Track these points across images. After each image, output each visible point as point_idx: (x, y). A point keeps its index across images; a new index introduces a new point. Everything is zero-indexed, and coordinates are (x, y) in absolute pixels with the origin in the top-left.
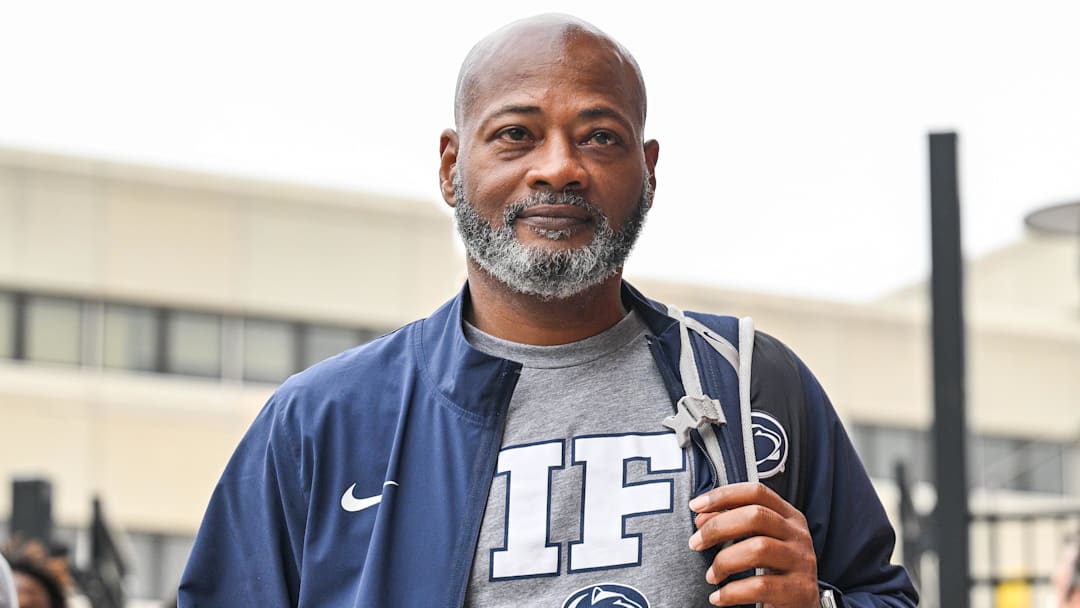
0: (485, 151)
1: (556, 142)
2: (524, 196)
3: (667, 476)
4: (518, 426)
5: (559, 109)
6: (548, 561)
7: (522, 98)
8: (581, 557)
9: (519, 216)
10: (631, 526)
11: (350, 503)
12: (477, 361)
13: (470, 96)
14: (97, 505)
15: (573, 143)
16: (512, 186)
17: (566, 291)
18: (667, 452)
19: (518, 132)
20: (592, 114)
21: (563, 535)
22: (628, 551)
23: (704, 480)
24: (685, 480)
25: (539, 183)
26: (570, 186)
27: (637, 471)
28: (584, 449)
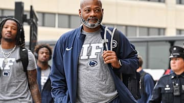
0: (85, 12)
1: (92, 11)
2: (89, 18)
3: (101, 48)
4: (85, 42)
5: (92, 8)
6: (87, 57)
7: (88, 7)
8: (90, 57)
9: (89, 20)
10: (96, 54)
11: (67, 49)
12: (82, 34)
13: (82, 6)
14: (31, 7)
15: (94, 11)
16: (87, 17)
17: (94, 27)
18: (101, 45)
19: (89, 10)
20: (96, 8)
21: (89, 54)
22: (96, 57)
23: (105, 49)
24: (103, 49)
25: (91, 16)
26: (94, 16)
27: (98, 47)
28: (92, 45)
